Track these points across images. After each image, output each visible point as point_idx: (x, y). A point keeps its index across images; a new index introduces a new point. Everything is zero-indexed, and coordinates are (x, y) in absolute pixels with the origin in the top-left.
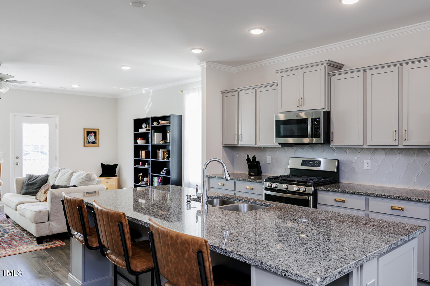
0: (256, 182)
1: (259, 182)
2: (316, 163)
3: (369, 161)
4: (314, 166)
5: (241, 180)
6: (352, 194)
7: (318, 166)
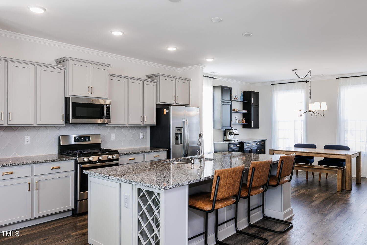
0: (65, 160)
1: (69, 160)
2: (86, 138)
3: (114, 134)
4: (86, 141)
5: (44, 162)
6: (139, 153)
7: (88, 141)
